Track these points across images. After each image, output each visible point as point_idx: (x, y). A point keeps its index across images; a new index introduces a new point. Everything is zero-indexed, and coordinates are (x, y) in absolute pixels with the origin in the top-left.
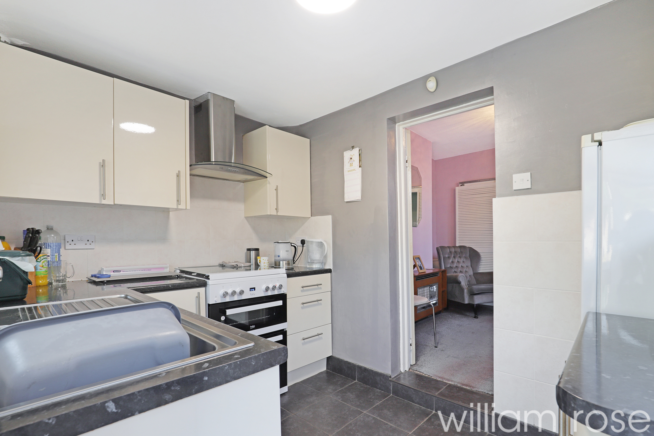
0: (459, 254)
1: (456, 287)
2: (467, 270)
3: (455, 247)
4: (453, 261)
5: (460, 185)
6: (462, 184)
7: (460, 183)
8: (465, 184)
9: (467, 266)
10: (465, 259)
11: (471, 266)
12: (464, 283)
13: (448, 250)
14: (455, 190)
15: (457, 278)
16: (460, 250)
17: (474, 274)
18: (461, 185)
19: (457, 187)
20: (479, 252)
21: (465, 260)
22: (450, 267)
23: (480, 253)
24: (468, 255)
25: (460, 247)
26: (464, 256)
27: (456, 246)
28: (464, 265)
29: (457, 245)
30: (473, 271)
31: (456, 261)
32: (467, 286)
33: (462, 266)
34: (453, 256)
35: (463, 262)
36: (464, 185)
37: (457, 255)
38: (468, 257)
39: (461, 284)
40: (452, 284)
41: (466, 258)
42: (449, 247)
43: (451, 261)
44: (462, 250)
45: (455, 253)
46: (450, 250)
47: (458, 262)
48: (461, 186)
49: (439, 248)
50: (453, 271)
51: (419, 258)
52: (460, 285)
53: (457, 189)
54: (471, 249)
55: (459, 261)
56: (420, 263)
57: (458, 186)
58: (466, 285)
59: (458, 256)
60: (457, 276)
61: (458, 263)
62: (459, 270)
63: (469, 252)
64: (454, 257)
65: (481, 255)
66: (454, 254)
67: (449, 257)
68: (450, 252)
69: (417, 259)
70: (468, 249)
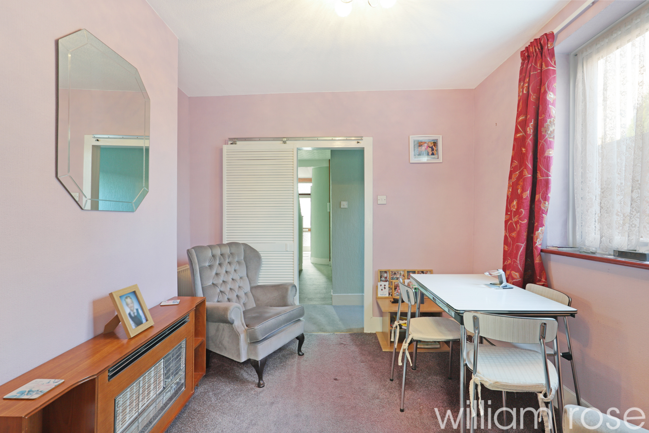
0: (229, 258)
1: (223, 330)
2: (241, 285)
3: (221, 245)
4: (218, 272)
5: (230, 142)
6: (234, 141)
7: (230, 139)
8: (238, 143)
9: (241, 278)
10: (238, 265)
11: (247, 276)
12: (239, 323)
13: (209, 253)
14: (221, 150)
15: (227, 315)
16: (230, 250)
17: (252, 288)
18: (232, 142)
19: (225, 145)
20: (258, 250)
21: (237, 268)
22: (213, 284)
23: (260, 253)
24: (242, 258)
25: (230, 244)
26: (236, 259)
27: (223, 243)
28: (237, 277)
29: (225, 242)
30: (250, 283)
31: (224, 271)
32: (244, 327)
33: (233, 279)
34: (218, 262)
35: (235, 270)
36: (235, 144)
37: (225, 259)
38: (243, 261)
39: (233, 325)
40: (217, 324)
41: (239, 263)
42: (211, 247)
43: (214, 273)
44: (233, 251)
45: (222, 257)
46: (212, 253)
47: (226, 272)
48: (232, 144)
49: (193, 250)
50: (218, 291)
51: (134, 293)
52: (232, 327)
53: (225, 148)
54: (245, 245)
55: (227, 270)
56: (136, 306)
57: (226, 143)
58: (243, 324)
59: (227, 261)
60: (226, 310)
61: (226, 274)
62: (229, 286)
63: (244, 251)
64: (220, 264)
65: (261, 255)
66: (220, 259)
67: (210, 267)
68: (213, 256)
69: (126, 298)
70: (242, 247)
